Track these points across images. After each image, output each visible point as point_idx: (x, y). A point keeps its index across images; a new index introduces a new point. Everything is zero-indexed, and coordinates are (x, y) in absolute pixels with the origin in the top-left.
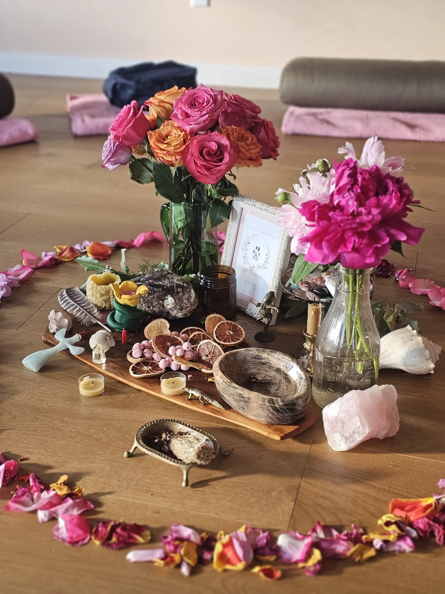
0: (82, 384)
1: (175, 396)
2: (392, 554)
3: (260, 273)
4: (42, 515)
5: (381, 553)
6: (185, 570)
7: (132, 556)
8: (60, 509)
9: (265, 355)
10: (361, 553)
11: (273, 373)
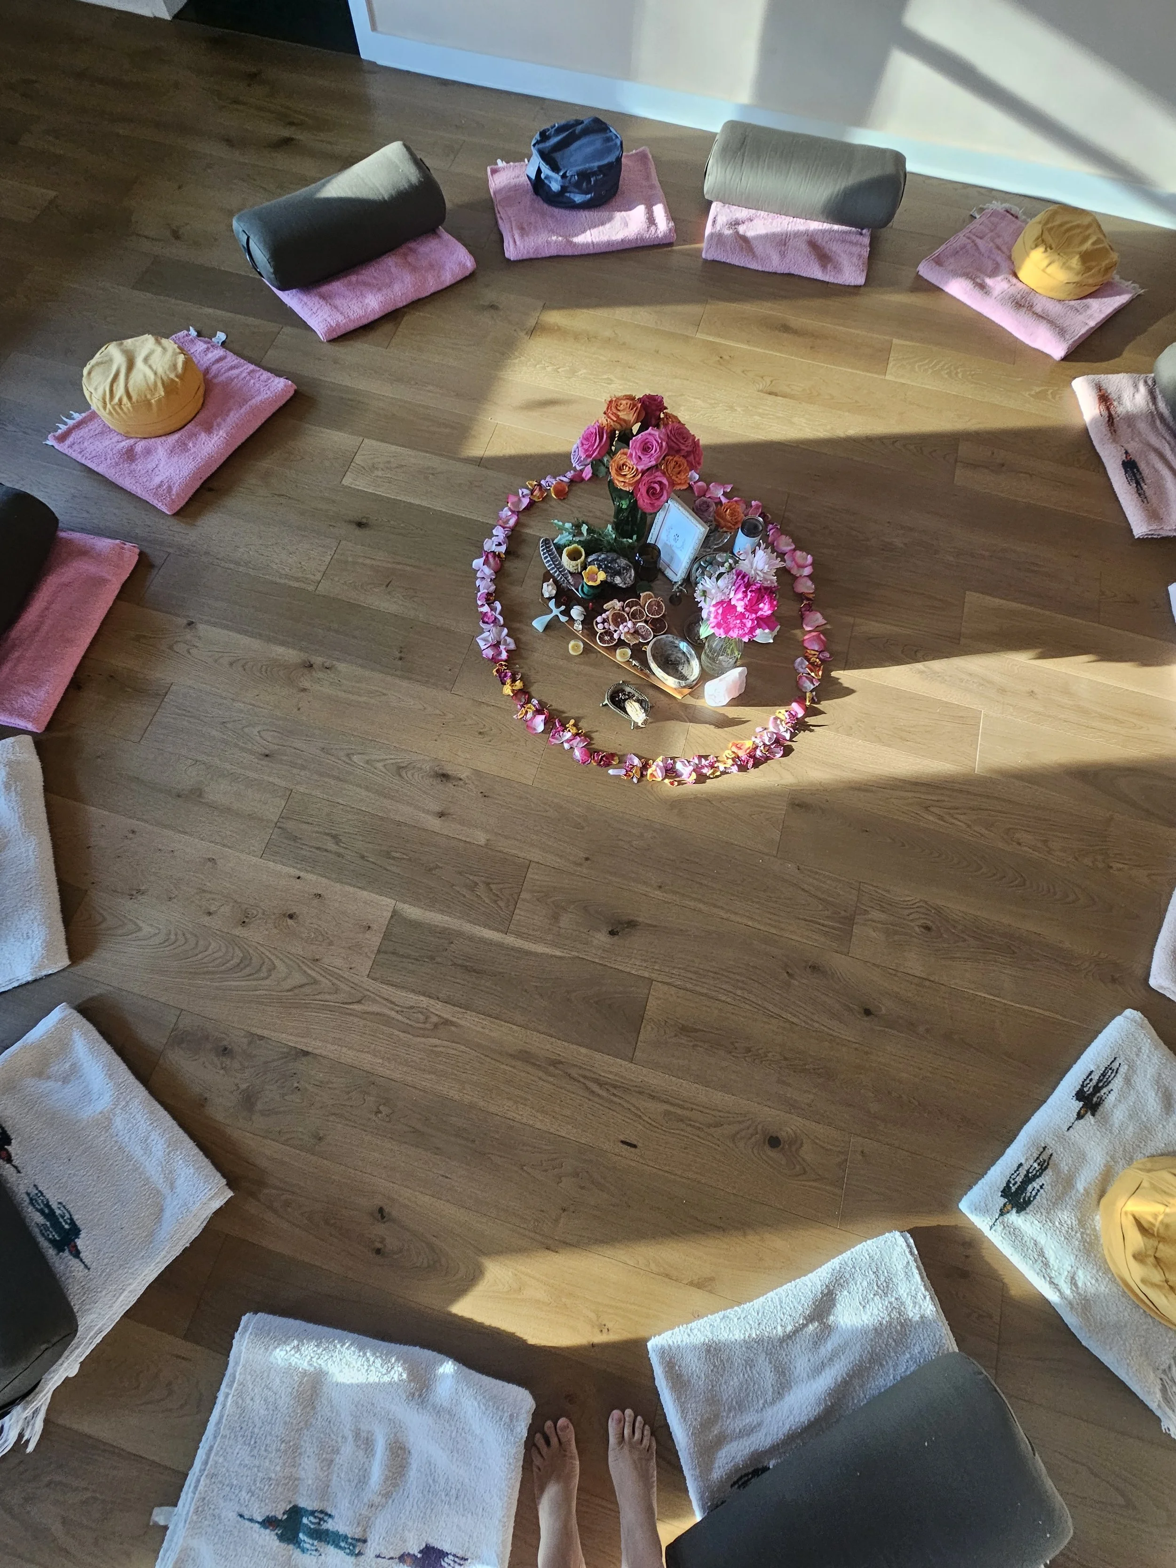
0: (570, 646)
1: (624, 663)
2: (728, 773)
3: (678, 552)
4: (566, 746)
5: (724, 773)
6: (635, 780)
7: (611, 772)
8: (575, 742)
9: (677, 642)
10: (713, 773)
11: (680, 655)
